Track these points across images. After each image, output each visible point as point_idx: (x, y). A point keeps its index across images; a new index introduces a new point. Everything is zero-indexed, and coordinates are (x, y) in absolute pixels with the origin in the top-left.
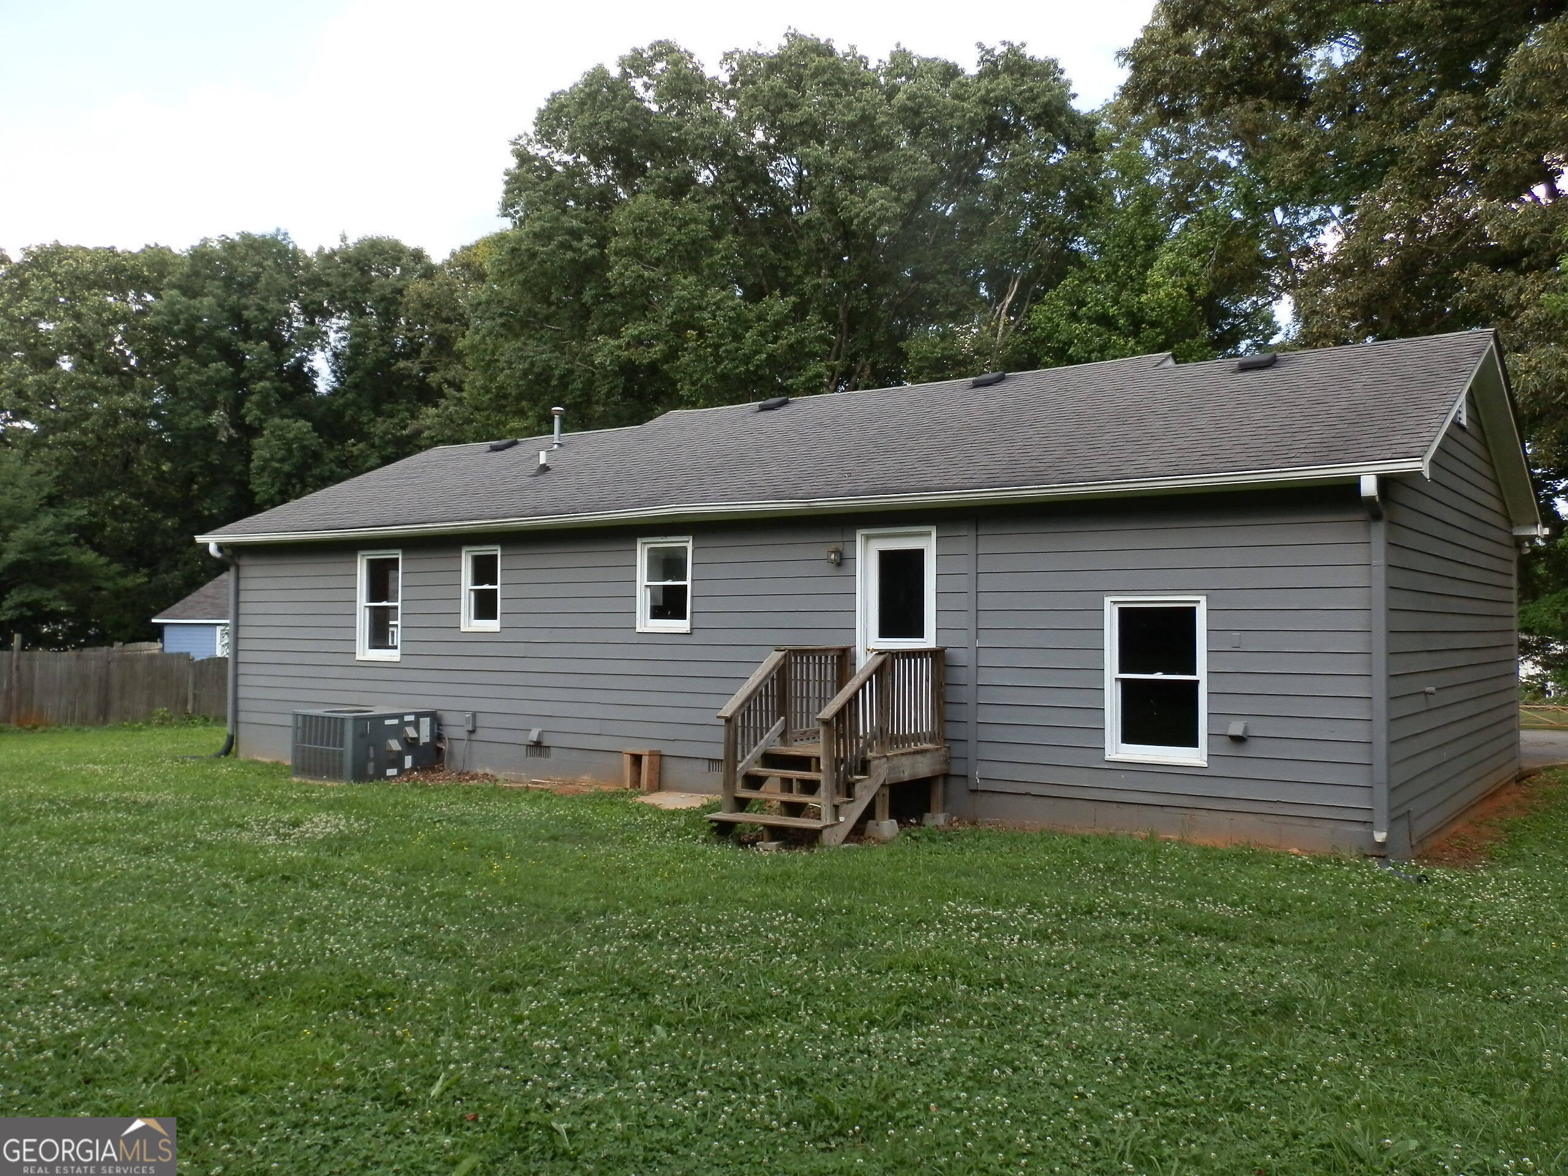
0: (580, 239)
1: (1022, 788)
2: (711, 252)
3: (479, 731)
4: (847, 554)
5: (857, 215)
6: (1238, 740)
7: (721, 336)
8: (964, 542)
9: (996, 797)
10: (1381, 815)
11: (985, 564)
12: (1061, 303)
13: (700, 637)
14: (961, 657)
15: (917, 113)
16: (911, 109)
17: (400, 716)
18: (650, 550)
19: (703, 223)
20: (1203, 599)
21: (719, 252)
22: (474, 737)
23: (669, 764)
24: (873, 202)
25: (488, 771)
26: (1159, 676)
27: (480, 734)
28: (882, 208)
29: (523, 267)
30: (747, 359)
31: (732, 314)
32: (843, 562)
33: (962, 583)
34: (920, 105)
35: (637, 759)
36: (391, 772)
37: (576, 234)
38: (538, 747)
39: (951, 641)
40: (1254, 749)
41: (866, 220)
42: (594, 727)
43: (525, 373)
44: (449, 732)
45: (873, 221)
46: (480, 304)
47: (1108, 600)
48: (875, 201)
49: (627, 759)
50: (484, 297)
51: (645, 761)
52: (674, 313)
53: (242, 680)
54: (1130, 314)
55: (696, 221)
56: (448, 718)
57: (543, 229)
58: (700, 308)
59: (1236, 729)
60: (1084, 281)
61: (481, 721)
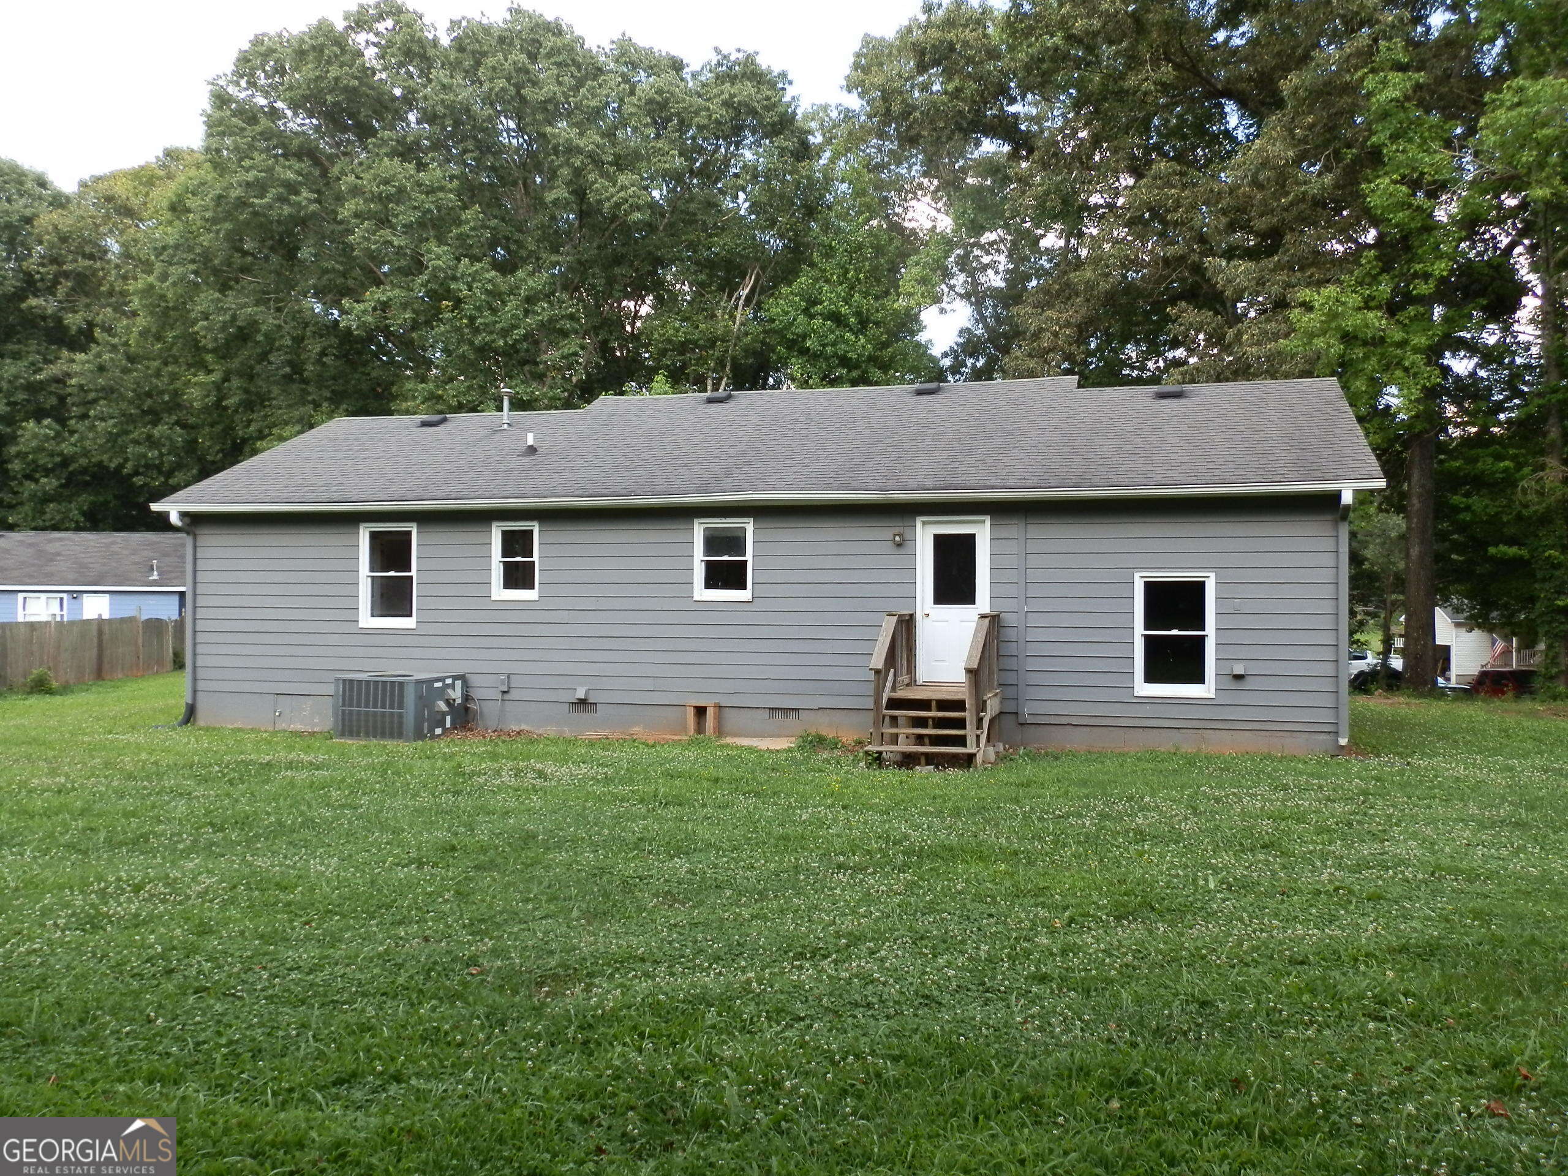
0: (297, 193)
1: (1064, 721)
2: (459, 223)
3: (513, 692)
4: (907, 536)
5: (608, 199)
6: (1239, 677)
7: (479, 309)
8: (1014, 529)
9: (1040, 728)
10: (1344, 728)
11: (1032, 546)
12: (797, 299)
13: (758, 605)
14: (1009, 619)
15: (664, 105)
16: (658, 103)
17: (442, 680)
18: (706, 529)
19: (451, 191)
20: (1213, 575)
21: (467, 222)
22: (506, 697)
23: (728, 714)
24: (623, 188)
25: (524, 727)
26: (1175, 632)
27: (514, 695)
28: (635, 195)
29: (229, 216)
30: (505, 333)
31: (489, 287)
32: (903, 544)
33: (1013, 561)
34: (667, 101)
35: (701, 711)
36: (438, 731)
37: (292, 188)
38: (583, 703)
39: (1003, 606)
40: (1248, 684)
41: (618, 205)
42: (648, 684)
43: (224, 327)
44: (476, 694)
45: (626, 206)
46: (164, 248)
47: (1137, 576)
48: (627, 188)
49: (691, 712)
50: (171, 241)
51: (710, 712)
52: (428, 281)
53: (200, 649)
54: (858, 314)
55: (442, 189)
56: (474, 680)
57: (257, 179)
58: (454, 278)
59: (1239, 670)
60: (816, 280)
61: (515, 682)
